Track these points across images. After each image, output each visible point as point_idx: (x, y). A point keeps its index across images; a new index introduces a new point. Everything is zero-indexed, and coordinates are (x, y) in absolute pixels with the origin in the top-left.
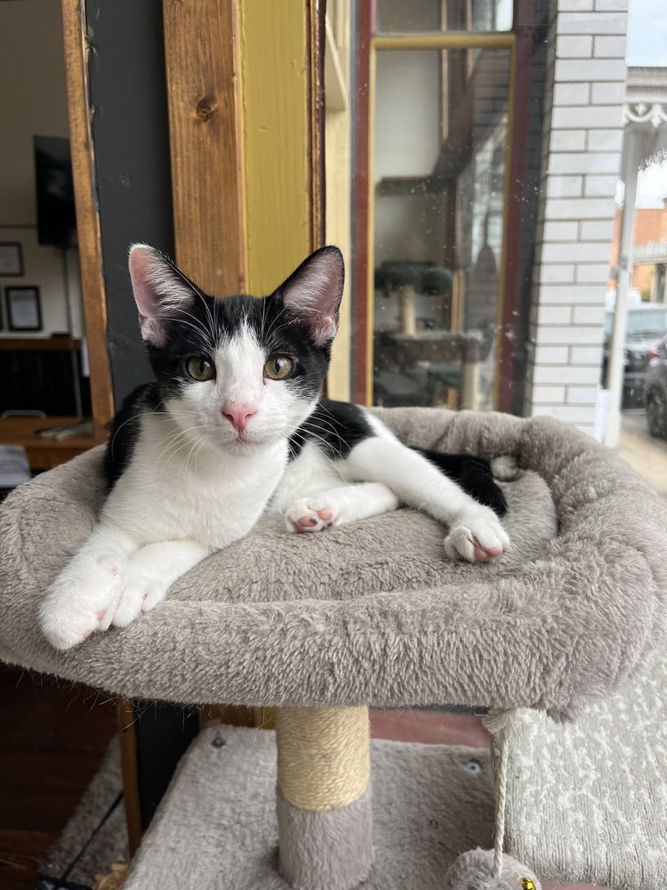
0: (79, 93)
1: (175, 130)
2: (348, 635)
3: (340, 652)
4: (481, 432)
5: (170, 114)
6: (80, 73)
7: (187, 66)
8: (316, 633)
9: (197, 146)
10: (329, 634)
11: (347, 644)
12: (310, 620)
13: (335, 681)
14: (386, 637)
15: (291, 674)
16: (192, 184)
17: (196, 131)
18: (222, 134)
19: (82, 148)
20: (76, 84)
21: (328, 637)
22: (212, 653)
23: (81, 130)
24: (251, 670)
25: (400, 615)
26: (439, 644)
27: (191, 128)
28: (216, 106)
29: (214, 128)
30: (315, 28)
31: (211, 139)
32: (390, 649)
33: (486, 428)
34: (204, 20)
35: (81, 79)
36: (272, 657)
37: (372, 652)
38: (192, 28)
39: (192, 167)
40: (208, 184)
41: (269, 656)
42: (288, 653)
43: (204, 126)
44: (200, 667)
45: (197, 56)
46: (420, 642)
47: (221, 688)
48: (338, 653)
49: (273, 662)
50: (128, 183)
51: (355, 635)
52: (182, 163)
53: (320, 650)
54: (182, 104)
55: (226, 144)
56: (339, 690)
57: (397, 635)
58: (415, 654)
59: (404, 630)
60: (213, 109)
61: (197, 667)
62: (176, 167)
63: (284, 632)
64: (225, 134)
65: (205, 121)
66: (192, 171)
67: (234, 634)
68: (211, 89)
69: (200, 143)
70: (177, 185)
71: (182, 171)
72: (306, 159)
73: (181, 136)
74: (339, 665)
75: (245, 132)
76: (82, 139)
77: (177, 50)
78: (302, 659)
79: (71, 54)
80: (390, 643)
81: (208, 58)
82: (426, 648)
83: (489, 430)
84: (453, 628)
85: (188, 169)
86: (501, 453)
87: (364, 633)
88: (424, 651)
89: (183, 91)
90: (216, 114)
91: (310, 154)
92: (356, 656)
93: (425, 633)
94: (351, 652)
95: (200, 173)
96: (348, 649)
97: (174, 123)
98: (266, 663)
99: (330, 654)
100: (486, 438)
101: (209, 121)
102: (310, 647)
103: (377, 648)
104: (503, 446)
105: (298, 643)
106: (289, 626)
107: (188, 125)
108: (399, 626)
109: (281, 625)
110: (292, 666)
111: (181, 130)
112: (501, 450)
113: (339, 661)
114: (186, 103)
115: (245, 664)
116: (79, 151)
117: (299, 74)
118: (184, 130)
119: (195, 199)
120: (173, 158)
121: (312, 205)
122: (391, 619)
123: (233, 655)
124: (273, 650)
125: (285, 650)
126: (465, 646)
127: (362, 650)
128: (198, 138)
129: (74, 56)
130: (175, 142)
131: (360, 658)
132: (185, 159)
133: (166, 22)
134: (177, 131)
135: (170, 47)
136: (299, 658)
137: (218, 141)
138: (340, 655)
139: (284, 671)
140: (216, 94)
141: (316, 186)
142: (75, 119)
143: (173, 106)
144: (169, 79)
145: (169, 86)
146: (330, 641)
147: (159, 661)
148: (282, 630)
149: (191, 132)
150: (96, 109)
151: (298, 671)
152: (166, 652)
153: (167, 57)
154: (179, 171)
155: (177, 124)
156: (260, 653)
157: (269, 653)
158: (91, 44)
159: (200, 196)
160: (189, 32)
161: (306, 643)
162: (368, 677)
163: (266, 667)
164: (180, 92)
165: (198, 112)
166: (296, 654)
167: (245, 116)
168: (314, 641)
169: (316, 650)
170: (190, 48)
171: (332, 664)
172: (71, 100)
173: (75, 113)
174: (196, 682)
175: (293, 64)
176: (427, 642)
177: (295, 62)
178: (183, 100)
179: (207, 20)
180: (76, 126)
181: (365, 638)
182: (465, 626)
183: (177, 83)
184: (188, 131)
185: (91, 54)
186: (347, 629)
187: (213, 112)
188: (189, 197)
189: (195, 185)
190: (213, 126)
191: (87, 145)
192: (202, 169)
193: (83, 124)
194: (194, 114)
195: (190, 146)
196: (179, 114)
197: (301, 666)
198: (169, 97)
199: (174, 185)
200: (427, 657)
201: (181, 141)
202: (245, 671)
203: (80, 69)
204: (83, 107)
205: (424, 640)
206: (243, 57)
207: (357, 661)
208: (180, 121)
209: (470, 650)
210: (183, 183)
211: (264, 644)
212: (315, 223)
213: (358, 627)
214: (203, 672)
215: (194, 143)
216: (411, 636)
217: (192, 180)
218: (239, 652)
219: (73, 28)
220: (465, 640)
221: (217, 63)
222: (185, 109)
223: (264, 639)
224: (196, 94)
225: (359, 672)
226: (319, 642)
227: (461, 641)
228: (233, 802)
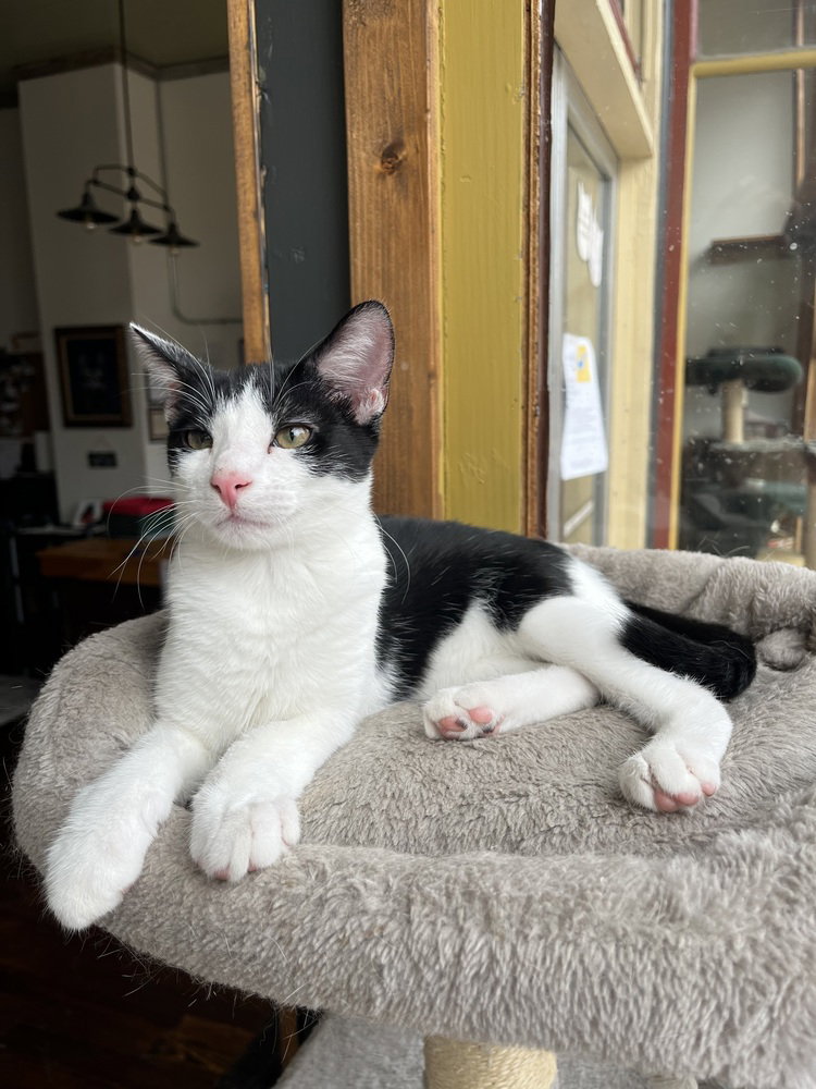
0: (248, 152)
1: (355, 187)
2: (409, 922)
3: (394, 948)
4: (754, 591)
5: (350, 168)
6: (249, 127)
7: (370, 105)
8: (364, 912)
9: (380, 207)
10: (384, 915)
11: (405, 937)
12: (362, 888)
13: (384, 994)
14: (463, 935)
15: (323, 972)
16: (374, 253)
17: (379, 188)
18: (411, 188)
19: (250, 218)
20: (246, 141)
21: (380, 921)
22: (225, 919)
23: (250, 197)
24: (271, 954)
25: (490, 902)
26: (544, 959)
27: (374, 185)
28: (404, 153)
29: (401, 182)
30: (536, 40)
31: (399, 195)
32: (466, 956)
33: (762, 585)
34: (392, 45)
35: (251, 134)
36: (300, 940)
37: (438, 958)
38: (377, 57)
39: (373, 233)
40: (393, 253)
41: (295, 938)
42: (322, 939)
43: (390, 180)
44: (208, 938)
45: (383, 92)
46: (514, 953)
47: (235, 972)
48: (390, 950)
49: (300, 948)
50: (302, 258)
51: (420, 923)
52: (363, 230)
53: (366, 940)
54: (363, 155)
55: (416, 200)
56: (392, 1007)
57: (482, 933)
58: (504, 971)
59: (494, 926)
60: (400, 158)
61: (203, 937)
62: (355, 233)
63: (322, 902)
64: (415, 188)
65: (391, 173)
66: (374, 239)
67: (257, 895)
68: (399, 133)
69: (384, 202)
70: (355, 257)
71: (362, 239)
72: (522, 213)
73: (362, 195)
74: (390, 969)
75: (443, 184)
76: (250, 208)
77: (359, 87)
78: (340, 951)
79: (239, 104)
80: (468, 947)
81: (396, 92)
82: (523, 965)
83: (765, 589)
84: (570, 935)
85: (370, 235)
86: (781, 625)
87: (433, 923)
88: (519, 968)
89: (365, 139)
90: (404, 163)
91: (527, 207)
92: (416, 959)
93: (526, 937)
94: (409, 952)
95: (383, 240)
96: (406, 944)
97: (354, 180)
98: (291, 948)
99: (379, 950)
100: (760, 601)
101: (395, 174)
102: (353, 932)
103: (448, 951)
104: (785, 614)
105: (336, 924)
106: (329, 894)
107: (370, 180)
108: (489, 918)
109: (321, 890)
110: (325, 958)
111: (361, 189)
112: (783, 620)
113: (391, 962)
114: (368, 153)
115: (264, 944)
116: (247, 222)
117: (514, 103)
118: (365, 188)
119: (377, 273)
120: (351, 224)
121: (528, 275)
122: (477, 905)
123: (250, 927)
124: (302, 930)
125: (318, 932)
126: (585, 970)
127: (425, 952)
128: (382, 196)
129: (242, 106)
130: (355, 203)
131: (422, 964)
132: (366, 224)
133: (347, 52)
134: (358, 189)
135: (351, 85)
136: (335, 947)
137: (406, 197)
138: (393, 953)
139: (315, 965)
140: (405, 138)
141: (534, 249)
142: (244, 184)
143: (353, 157)
144: (348, 124)
145: (349, 133)
146: (382, 928)
147: (161, 916)
148: (320, 898)
149: (373, 190)
150: (268, 170)
151: (333, 968)
152: (171, 905)
153: (347, 96)
154: (358, 238)
155: (357, 180)
156: (285, 931)
157: (296, 933)
158: (263, 90)
159: (383, 269)
160: (373, 62)
161: (348, 927)
162: (433, 995)
163: (291, 953)
164: (361, 140)
165: (383, 163)
166: (332, 941)
167: (443, 164)
168: (360, 925)
169: (360, 939)
170: (374, 82)
171: (380, 968)
172: (240, 160)
173: (244, 178)
174: (205, 956)
176: (525, 954)
177: (510, 87)
178: (364, 150)
179: (396, 44)
180: (245, 193)
181: (433, 931)
182: (592, 934)
183: (358, 129)
184: (370, 187)
185: (263, 102)
186: (409, 912)
187: (401, 162)
188: (370, 269)
189: (377, 255)
190: (401, 180)
191: (256, 215)
192: (386, 235)
193: (253, 189)
194: (377, 167)
195: (372, 206)
196: (360, 168)
197: (338, 960)
198: (349, 146)
199: (352, 255)
200: (523, 979)
201: (362, 201)
202: (264, 954)
203: (249, 122)
204: (252, 168)
205: (520, 950)
206: (442, 89)
207: (416, 968)
208: (361, 177)
209: (596, 979)
210: (363, 254)
211: (292, 917)
212: (531, 298)
213: (426, 910)
214: (212, 945)
215: (377, 202)
216: (502, 938)
217: (374, 249)
218: (258, 924)
219: (241, 71)
220: (587, 960)
221: (408, 98)
222: (367, 161)
223: (294, 910)
224: (380, 141)
225: (419, 986)
226: (366, 926)
227: (582, 961)
228: (385, 1072)
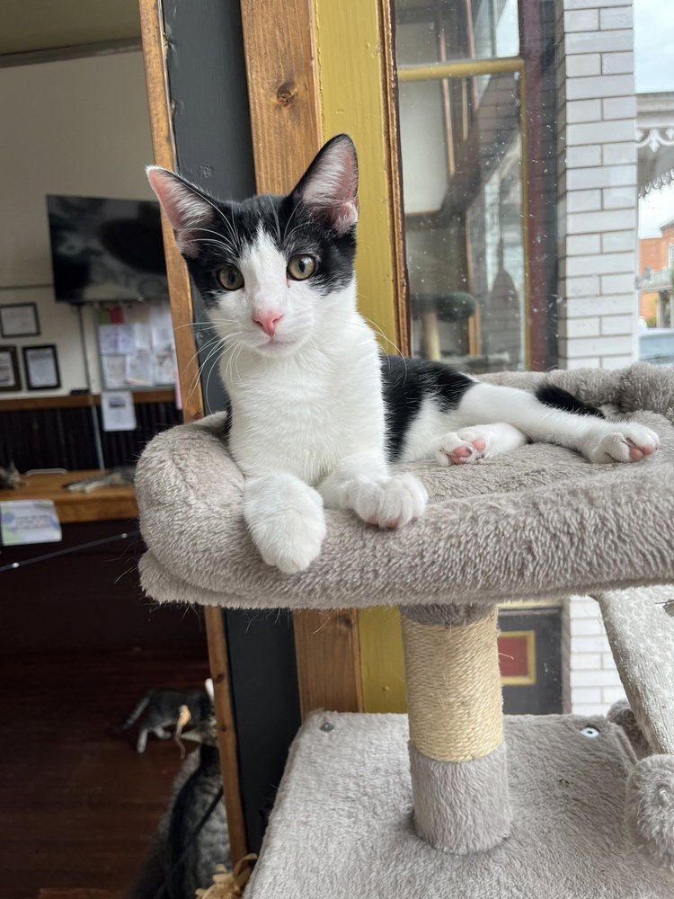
0: (159, 88)
1: (256, 117)
2: (541, 515)
3: (536, 530)
5: (251, 101)
6: (159, 70)
7: (266, 54)
8: (508, 516)
9: (278, 131)
10: (521, 516)
11: (542, 522)
12: (498, 506)
13: (534, 558)
14: (580, 511)
15: (488, 557)
16: (275, 168)
17: (277, 116)
18: (302, 117)
19: (164, 142)
20: (156, 81)
21: (522, 519)
22: (405, 545)
23: (163, 125)
24: (446, 557)
25: (590, 492)
26: (634, 513)
27: (272, 114)
28: (296, 90)
29: (295, 113)
31: (293, 122)
32: (587, 521)
34: (281, 10)
35: (161, 74)
36: (467, 542)
37: (569, 526)
38: (270, 18)
39: (273, 151)
40: (291, 167)
41: (464, 542)
42: (483, 537)
43: (285, 111)
44: (394, 561)
45: (276, 44)
46: (615, 513)
47: (416, 579)
48: (534, 532)
49: (469, 546)
50: (210, 174)
51: (549, 514)
52: (264, 148)
53: (516, 531)
54: (262, 91)
55: (307, 126)
56: (538, 568)
57: (590, 509)
58: (612, 525)
59: (598, 503)
60: (292, 94)
61: (389, 561)
62: (259, 152)
63: (474, 519)
64: (305, 117)
65: (285, 106)
66: (274, 156)
67: (423, 527)
68: (291, 74)
69: (280, 127)
70: (260, 170)
71: (265, 156)
73: (263, 123)
74: (536, 542)
75: (323, 115)
76: (164, 133)
77: (256, 40)
78: (498, 541)
79: (151, 51)
80: (586, 516)
81: (286, 42)
82: (623, 518)
84: (646, 499)
85: (270, 153)
87: (558, 511)
88: (621, 520)
89: (263, 79)
90: (296, 98)
91: (387, 133)
92: (553, 532)
93: (619, 505)
94: (547, 529)
95: (282, 157)
96: (544, 526)
97: (255, 110)
98: (462, 548)
99: (527, 533)
101: (289, 106)
102: (504, 529)
103: (574, 523)
105: (492, 527)
106: (479, 513)
107: (268, 110)
108: (591, 502)
109: (470, 514)
110: (488, 548)
111: (262, 116)
113: (537, 538)
114: (266, 90)
115: (440, 552)
116: (161, 145)
117: (373, 57)
118: (265, 117)
119: (279, 182)
120: (255, 144)
121: (391, 183)
122: (581, 496)
123: (426, 546)
124: (467, 535)
125: (480, 534)
127: (559, 526)
128: (279, 123)
129: (153, 53)
130: (257, 128)
132: (267, 144)
133: (244, 13)
134: (258, 114)
135: (249, 38)
136: (495, 540)
137: (299, 124)
139: (480, 555)
140: (295, 79)
141: (395, 164)
142: (157, 115)
143: (253, 93)
144: (248, 67)
145: (249, 74)
146: (524, 522)
147: (349, 560)
148: (472, 517)
149: (272, 118)
150: (176, 104)
151: (495, 553)
152: (355, 550)
153: (246, 46)
154: (262, 155)
155: (258, 110)
158: (169, 41)
159: (283, 179)
160: (267, 22)
161: (500, 526)
163: (461, 552)
164: (260, 80)
165: (278, 97)
166: (491, 536)
167: (322, 100)
168: (508, 523)
169: (511, 530)
170: (268, 36)
171: (530, 542)
172: (152, 95)
173: (156, 109)
174: (389, 577)
175: (367, 47)
176: (623, 511)
177: (369, 45)
178: (263, 87)
179: (284, 8)
180: (158, 121)
181: (559, 514)
183: (257, 71)
184: (269, 117)
185: (170, 51)
186: (538, 509)
187: (293, 96)
188: (272, 181)
189: (278, 169)
190: (294, 111)
191: (168, 139)
192: (284, 153)
193: (165, 118)
194: (274, 100)
195: (272, 131)
196: (260, 101)
197: (498, 547)
198: (250, 84)
199: (257, 169)
200: (625, 525)
201: (263, 127)
202: (440, 559)
203: (159, 65)
204: (163, 102)
205: (619, 510)
206: (319, 44)
207: (554, 536)
208: (261, 108)
210: (266, 168)
211: (457, 531)
212: (394, 199)
213: (549, 506)
214: (397, 565)
215: (275, 127)
216: (605, 510)
217: (275, 164)
218: (432, 541)
219: (151, 26)
221: (296, 49)
222: (265, 96)
223: (456, 527)
224: (276, 81)
225: (557, 547)
226: (513, 523)
